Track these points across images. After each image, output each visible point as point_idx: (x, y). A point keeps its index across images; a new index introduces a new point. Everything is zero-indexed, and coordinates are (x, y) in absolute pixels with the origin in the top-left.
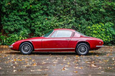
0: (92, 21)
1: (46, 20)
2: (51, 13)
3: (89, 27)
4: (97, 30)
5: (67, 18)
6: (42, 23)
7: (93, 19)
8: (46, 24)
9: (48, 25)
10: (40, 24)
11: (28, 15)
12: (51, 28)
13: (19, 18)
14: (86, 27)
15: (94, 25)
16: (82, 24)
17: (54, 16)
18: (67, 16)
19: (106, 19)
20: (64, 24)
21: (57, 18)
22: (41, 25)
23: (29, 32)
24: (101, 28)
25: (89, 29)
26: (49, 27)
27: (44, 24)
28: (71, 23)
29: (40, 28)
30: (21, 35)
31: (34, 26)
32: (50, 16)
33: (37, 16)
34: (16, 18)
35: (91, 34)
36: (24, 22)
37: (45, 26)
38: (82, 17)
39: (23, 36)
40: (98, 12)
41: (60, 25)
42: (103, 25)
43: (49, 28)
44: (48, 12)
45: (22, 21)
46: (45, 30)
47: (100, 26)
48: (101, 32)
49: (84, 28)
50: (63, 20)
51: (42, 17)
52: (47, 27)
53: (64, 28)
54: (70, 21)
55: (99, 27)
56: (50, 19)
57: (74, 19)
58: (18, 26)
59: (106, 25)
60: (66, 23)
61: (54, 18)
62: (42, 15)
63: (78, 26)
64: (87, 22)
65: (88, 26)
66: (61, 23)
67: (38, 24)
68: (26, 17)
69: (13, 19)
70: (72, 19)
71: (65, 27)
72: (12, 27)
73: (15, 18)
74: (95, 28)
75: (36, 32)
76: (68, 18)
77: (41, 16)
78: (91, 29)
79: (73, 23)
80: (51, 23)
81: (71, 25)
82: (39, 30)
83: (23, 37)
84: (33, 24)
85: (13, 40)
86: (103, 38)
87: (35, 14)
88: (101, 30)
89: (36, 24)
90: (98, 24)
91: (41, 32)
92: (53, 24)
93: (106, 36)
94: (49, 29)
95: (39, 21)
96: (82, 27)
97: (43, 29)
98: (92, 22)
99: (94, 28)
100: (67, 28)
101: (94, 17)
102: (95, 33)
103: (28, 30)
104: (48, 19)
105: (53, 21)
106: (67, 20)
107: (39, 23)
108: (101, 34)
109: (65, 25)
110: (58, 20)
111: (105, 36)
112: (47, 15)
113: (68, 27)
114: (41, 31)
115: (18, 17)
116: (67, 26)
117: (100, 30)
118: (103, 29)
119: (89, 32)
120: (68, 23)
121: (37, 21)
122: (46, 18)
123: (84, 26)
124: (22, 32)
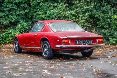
1: (52, 8)
8: (50, 14)
9: (53, 15)
12: (58, 19)
13: (15, 7)
14: (111, 16)
16: (105, 12)
18: (82, 1)
20: (78, 13)
21: (66, 4)
22: (44, 16)
26: (56, 17)
27: (47, 14)
30: (17, 30)
33: (39, 4)
34: (11, 6)
36: (22, 12)
37: (50, 17)
38: (104, 1)
39: (20, 32)
41: (72, 14)
43: (56, 19)
45: (19, 11)
51: (46, 4)
53: (78, 18)
54: (86, 8)
56: (57, 7)
58: (14, 18)
60: (80, 12)
65: (114, 14)
66: (73, 12)
67: (40, 14)
68: (24, 5)
69: (7, 8)
72: (6, 20)
73: (9, 7)
76: (82, 4)
77: (44, 2)
81: (86, 14)
85: (8, 37)
92: (60, 14)
95: (43, 10)
100: (81, 18)
104: (54, 7)
105: (60, 9)
107: (42, 13)
109: (78, 15)
115: (13, 6)
116: (82, 15)
120: (83, 11)
121: (39, 11)
122: (51, 5)
123: (108, 15)
124: (19, 25)
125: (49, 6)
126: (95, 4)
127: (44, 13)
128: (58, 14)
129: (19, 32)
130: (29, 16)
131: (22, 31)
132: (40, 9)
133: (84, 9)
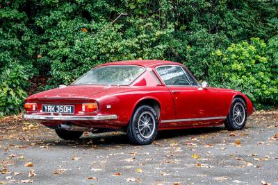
0: (229, 32)
1: (84, 33)
2: (97, 10)
3: (219, 52)
4: (243, 61)
5: (147, 24)
6: (72, 44)
7: (229, 27)
8: (82, 47)
9: (89, 47)
10: (63, 47)
11: (27, 19)
12: (98, 58)
14: (210, 52)
15: (233, 45)
16: (197, 44)
17: (108, 21)
18: (149, 19)
19: (270, 25)
20: (141, 45)
21: (116, 25)
22: (67, 50)
23: (31, 72)
24: (257, 53)
25: (219, 58)
26: (94, 53)
27: (77, 47)
28: (161, 39)
29: (64, 58)
30: (4, 83)
31: (45, 54)
32: (97, 20)
33: (55, 23)
35: (226, 74)
36: (15, 42)
37: (80, 53)
38: (195, 19)
39: (10, 87)
40: (246, 5)
41: (127, 47)
42: (263, 44)
43: (94, 57)
44: (89, 8)
45: (7, 39)
46: (81, 65)
47: (252, 48)
48: (258, 66)
49: (204, 56)
50: (138, 33)
51: (72, 23)
52: (87, 57)
53: (142, 57)
54: (158, 33)
55: (250, 53)
56: (95, 31)
57: (171, 28)
59: (271, 44)
60: (146, 42)
61: (107, 28)
62: (71, 16)
63: (184, 50)
64: (212, 37)
65: (215, 48)
66: (132, 42)
67: (57, 47)
68: (19, 26)
70: (166, 27)
71: (144, 53)
74: (236, 54)
75: (54, 72)
76: (151, 24)
77: (68, 20)
78: (226, 59)
79: (168, 40)
80: (99, 44)
81: (161, 47)
82: (62, 66)
83: (13, 88)
84: (43, 47)
86: (265, 86)
87: (49, 15)
88: (257, 62)
89: (53, 48)
90: (246, 43)
91: (70, 70)
92: (105, 46)
93: (272, 79)
94: (93, 61)
95: (63, 38)
96: (198, 53)
97: (73, 61)
98: (229, 36)
99: (234, 56)
100: (149, 56)
101: (235, 20)
102: (236, 71)
103: (28, 66)
104: (89, 30)
105: (105, 35)
106: (148, 31)
107: (61, 43)
108: (257, 72)
109: (142, 49)
110: (119, 31)
111: (269, 80)
112: (87, 17)
113: (153, 55)
114: (67, 70)
116: (150, 50)
117: (254, 61)
118: (262, 56)
119: (218, 69)
120: (152, 41)
121: (54, 38)
122: (84, 27)
123: (204, 49)
124: (8, 72)
125: (79, 29)
126: (174, 24)
127: (66, 44)
128: (99, 46)
129: (8, 87)
130: (30, 51)
131: (14, 86)
132: (57, 35)
133: (155, 36)
